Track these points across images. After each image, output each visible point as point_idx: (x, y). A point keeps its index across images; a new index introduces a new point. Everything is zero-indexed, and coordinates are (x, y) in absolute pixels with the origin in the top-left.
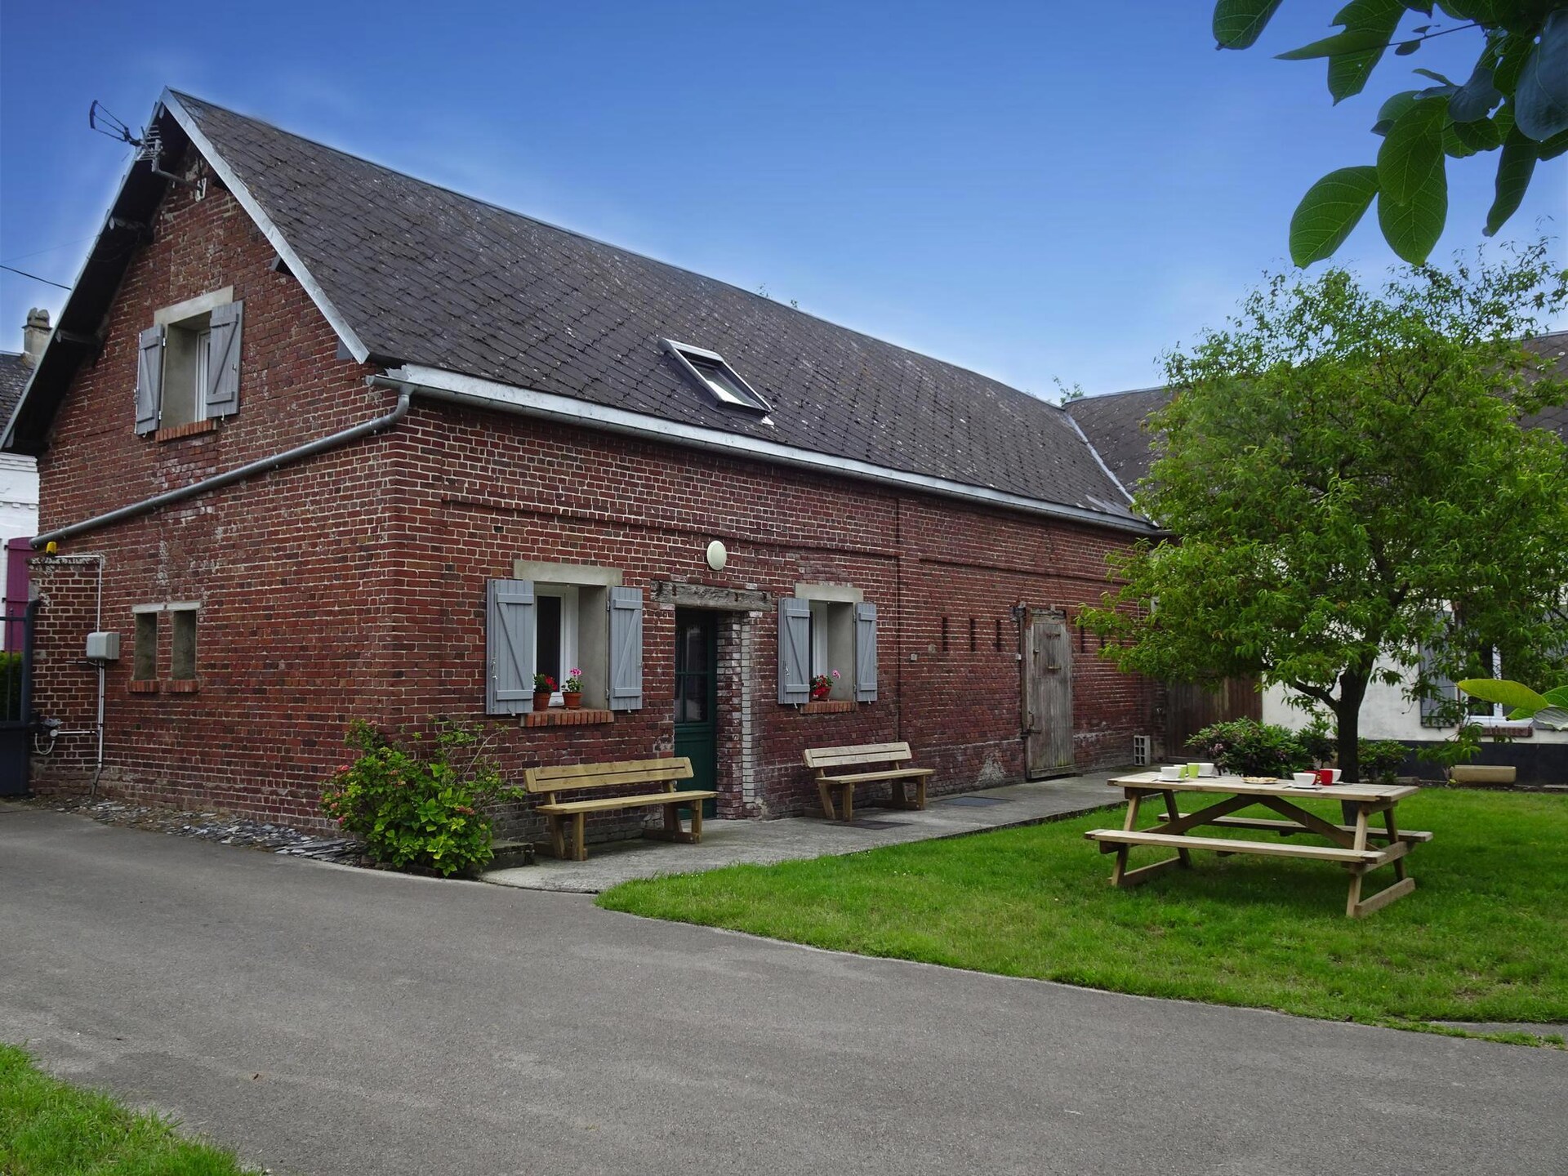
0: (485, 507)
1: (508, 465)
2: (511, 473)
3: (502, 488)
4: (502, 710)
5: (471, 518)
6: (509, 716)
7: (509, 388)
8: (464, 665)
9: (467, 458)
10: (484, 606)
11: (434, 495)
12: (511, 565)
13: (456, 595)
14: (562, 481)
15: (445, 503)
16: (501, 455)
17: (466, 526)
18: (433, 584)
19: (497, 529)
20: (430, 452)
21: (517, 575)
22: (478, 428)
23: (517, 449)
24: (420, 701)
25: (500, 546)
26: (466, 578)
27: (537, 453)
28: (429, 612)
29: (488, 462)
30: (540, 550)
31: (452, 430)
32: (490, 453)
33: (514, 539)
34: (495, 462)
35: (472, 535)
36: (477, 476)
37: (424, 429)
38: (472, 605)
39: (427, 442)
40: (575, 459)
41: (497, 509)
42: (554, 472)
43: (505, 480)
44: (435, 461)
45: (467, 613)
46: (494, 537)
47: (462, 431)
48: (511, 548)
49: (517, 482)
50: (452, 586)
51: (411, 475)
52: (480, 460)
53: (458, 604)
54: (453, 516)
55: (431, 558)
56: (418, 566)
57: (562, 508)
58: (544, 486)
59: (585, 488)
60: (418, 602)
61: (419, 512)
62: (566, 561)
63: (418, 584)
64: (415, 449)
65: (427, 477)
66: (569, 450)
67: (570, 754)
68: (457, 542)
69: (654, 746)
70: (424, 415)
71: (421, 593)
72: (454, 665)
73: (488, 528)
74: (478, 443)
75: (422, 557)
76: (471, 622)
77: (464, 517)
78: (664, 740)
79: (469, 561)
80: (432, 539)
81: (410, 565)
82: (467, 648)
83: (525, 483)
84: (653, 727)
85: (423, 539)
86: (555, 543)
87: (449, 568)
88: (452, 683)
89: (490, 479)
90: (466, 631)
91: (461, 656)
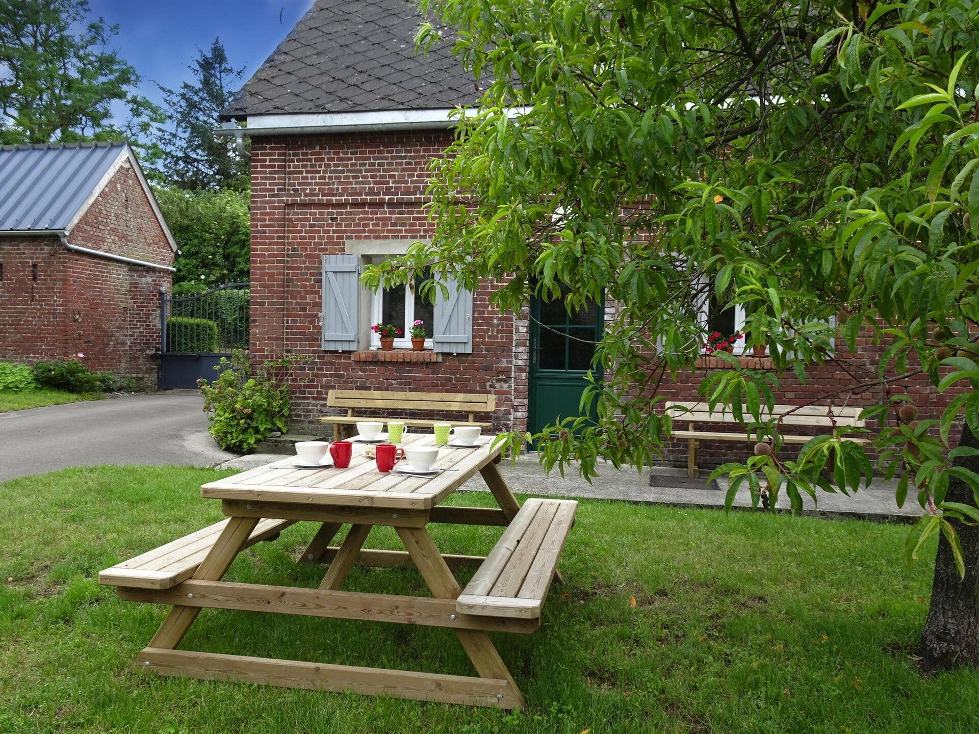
0: (321, 205)
1: (343, 172)
2: (345, 178)
3: (338, 189)
4: (332, 347)
5: (311, 214)
6: (337, 352)
7: (328, 115)
8: (306, 316)
9: (307, 172)
10: (320, 274)
11: (279, 202)
12: (344, 244)
13: (300, 268)
14: (393, 176)
15: (290, 206)
16: (335, 165)
17: (308, 220)
18: (278, 262)
19: (332, 219)
20: (275, 172)
21: (347, 250)
22: (317, 149)
23: (350, 159)
24: (269, 339)
25: (334, 232)
26: (307, 256)
27: (369, 159)
28: (275, 280)
29: (325, 172)
30: (370, 231)
31: (297, 155)
32: (328, 166)
33: (347, 225)
34: (331, 172)
35: (311, 226)
36: (316, 184)
37: (270, 157)
38: (311, 274)
39: (274, 166)
40: (405, 157)
41: (329, 205)
42: (384, 170)
43: (340, 183)
44: (279, 178)
45: (310, 280)
46: (331, 225)
47: (303, 154)
48: (345, 231)
49: (351, 183)
50: (297, 262)
51: (262, 190)
52: (319, 172)
53: (302, 274)
54: (297, 214)
55: (276, 244)
56: (266, 250)
57: (387, 198)
58: (375, 183)
59: (415, 178)
60: (267, 274)
61: (268, 214)
62: (394, 237)
63: (267, 262)
64: (265, 172)
65: (273, 190)
66: (397, 152)
67: (400, 384)
68: (301, 232)
69: (488, 384)
70: (271, 149)
71: (269, 268)
72: (299, 316)
73: (326, 220)
74: (316, 160)
75: (270, 244)
76: (311, 286)
77: (306, 214)
78: (499, 381)
79: (310, 244)
80: (277, 232)
81: (262, 250)
82: (309, 304)
83: (357, 183)
84: (487, 369)
85: (271, 232)
86: (385, 225)
87: (294, 250)
88: (297, 328)
89: (328, 184)
90: (307, 292)
91: (304, 310)
